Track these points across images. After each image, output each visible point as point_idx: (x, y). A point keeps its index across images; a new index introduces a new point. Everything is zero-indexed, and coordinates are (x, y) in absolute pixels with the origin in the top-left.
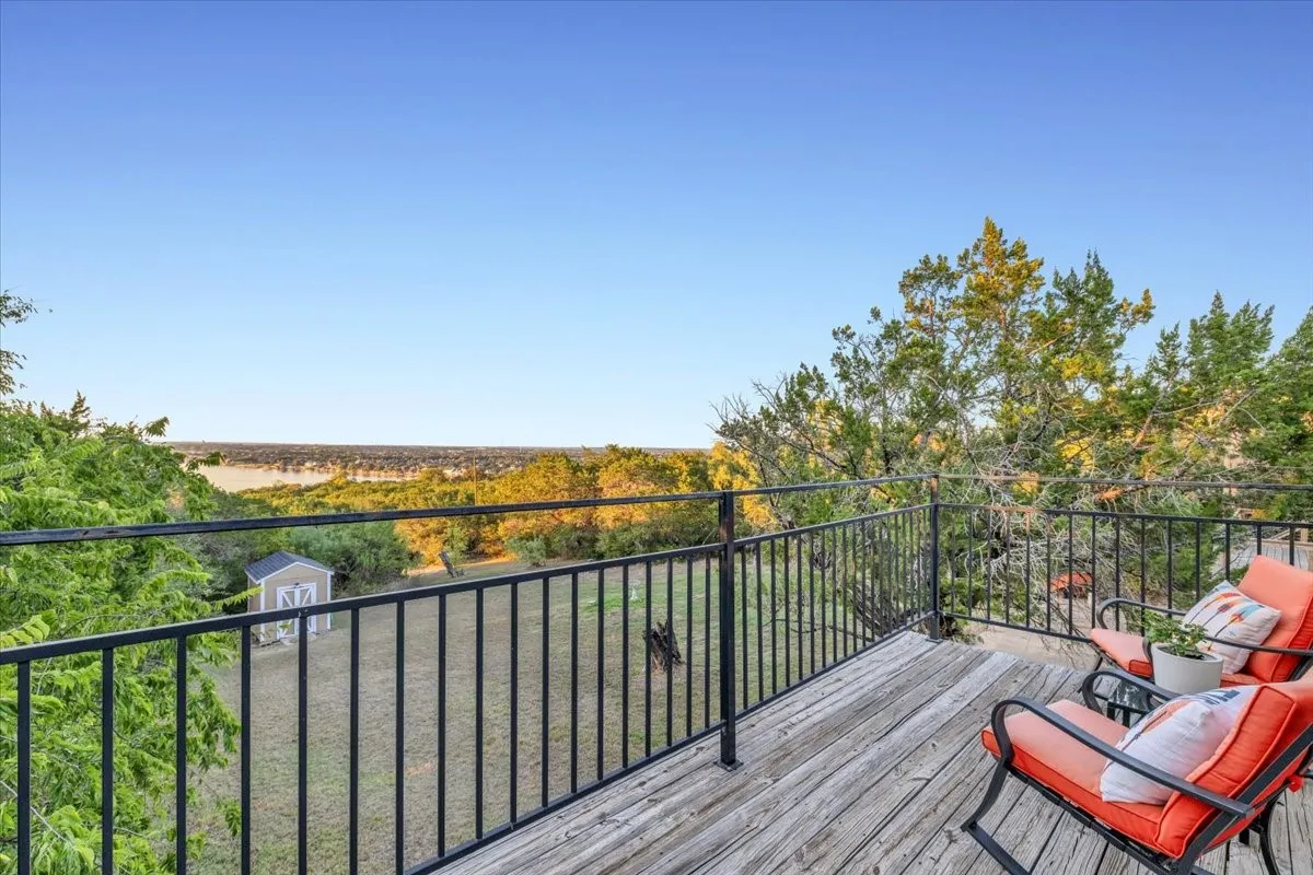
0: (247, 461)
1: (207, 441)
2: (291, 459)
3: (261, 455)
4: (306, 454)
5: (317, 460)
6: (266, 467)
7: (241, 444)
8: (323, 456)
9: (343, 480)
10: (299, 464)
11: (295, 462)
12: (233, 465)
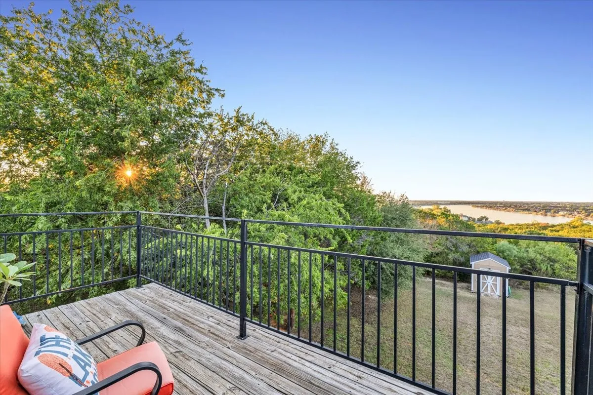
0: (524, 210)
1: (505, 200)
2: (550, 210)
3: (532, 207)
4: (561, 207)
5: (567, 211)
6: (535, 213)
7: (522, 202)
8: (571, 209)
9: (579, 223)
10: (555, 212)
11: (552, 211)
12: (517, 212)
